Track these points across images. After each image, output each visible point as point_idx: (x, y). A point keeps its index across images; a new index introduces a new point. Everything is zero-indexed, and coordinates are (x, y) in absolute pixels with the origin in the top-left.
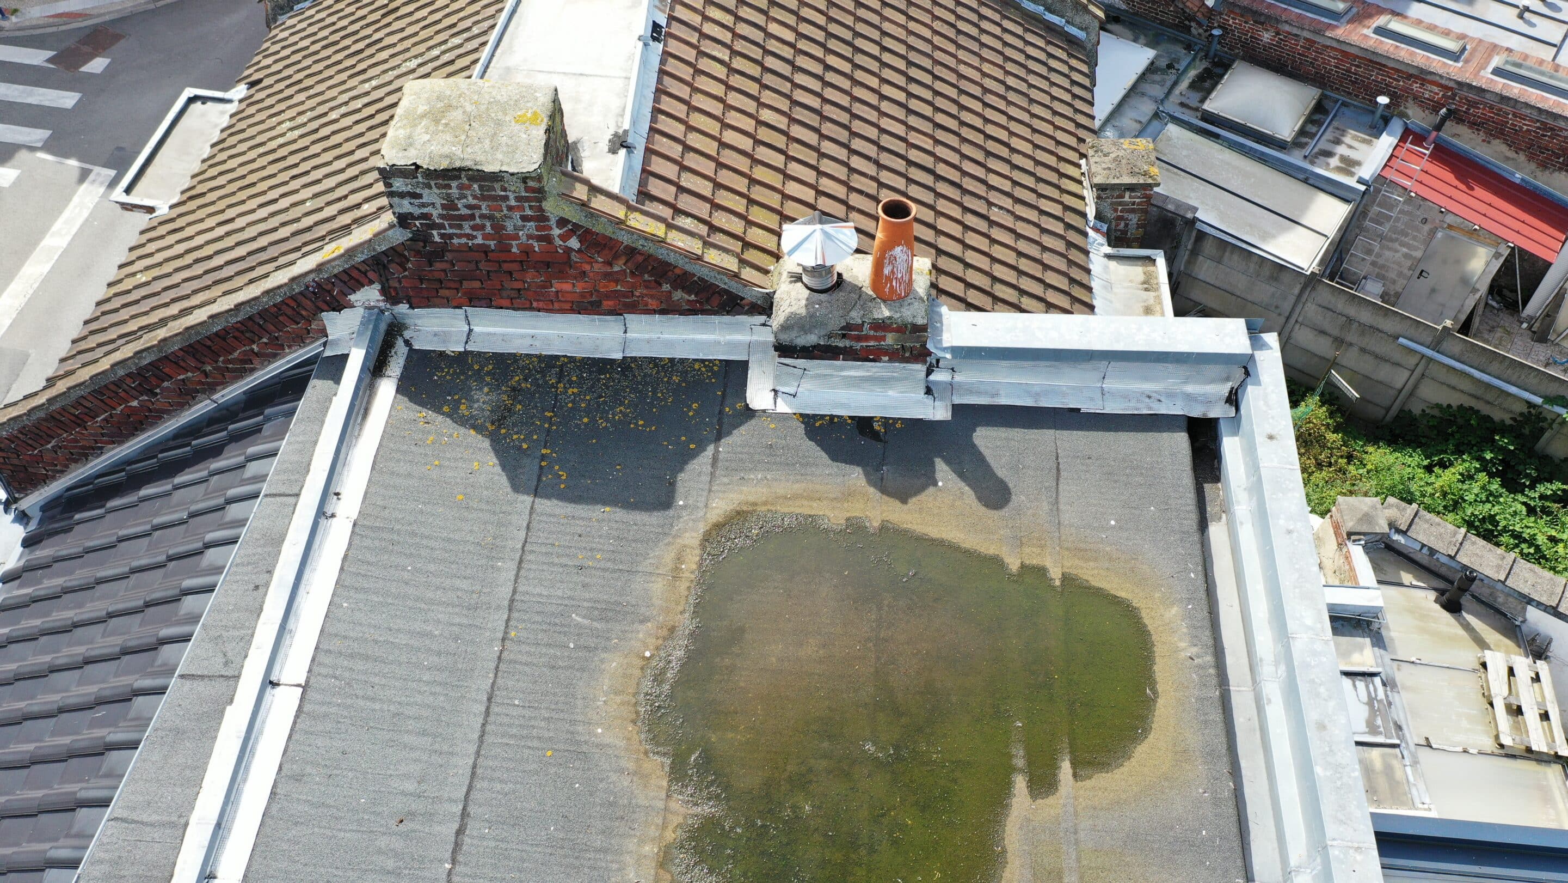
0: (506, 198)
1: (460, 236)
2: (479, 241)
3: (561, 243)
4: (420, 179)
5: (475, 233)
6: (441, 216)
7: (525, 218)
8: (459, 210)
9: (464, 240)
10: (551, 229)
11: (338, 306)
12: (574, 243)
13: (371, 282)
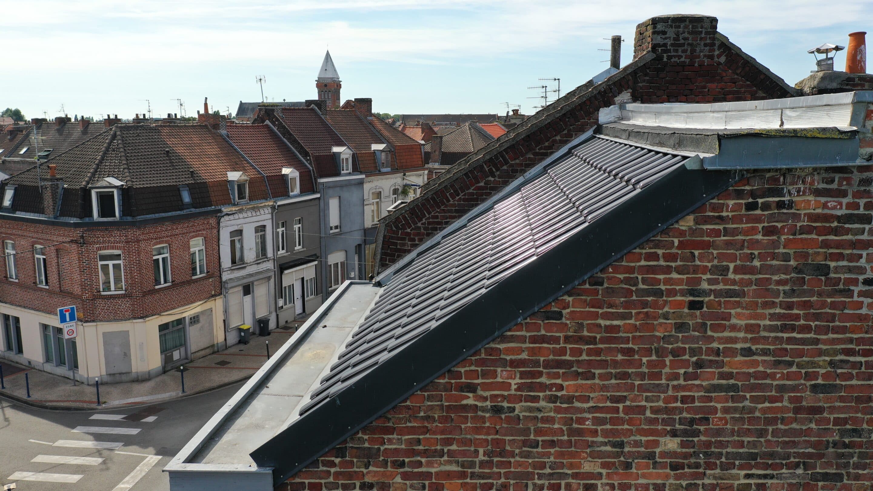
0: (701, 32)
1: (675, 56)
2: (683, 59)
3: (717, 60)
4: (670, 23)
5: (682, 54)
6: (672, 45)
7: (706, 45)
8: (679, 41)
9: (676, 59)
10: (714, 50)
11: (608, 104)
12: (723, 59)
13: (628, 88)
